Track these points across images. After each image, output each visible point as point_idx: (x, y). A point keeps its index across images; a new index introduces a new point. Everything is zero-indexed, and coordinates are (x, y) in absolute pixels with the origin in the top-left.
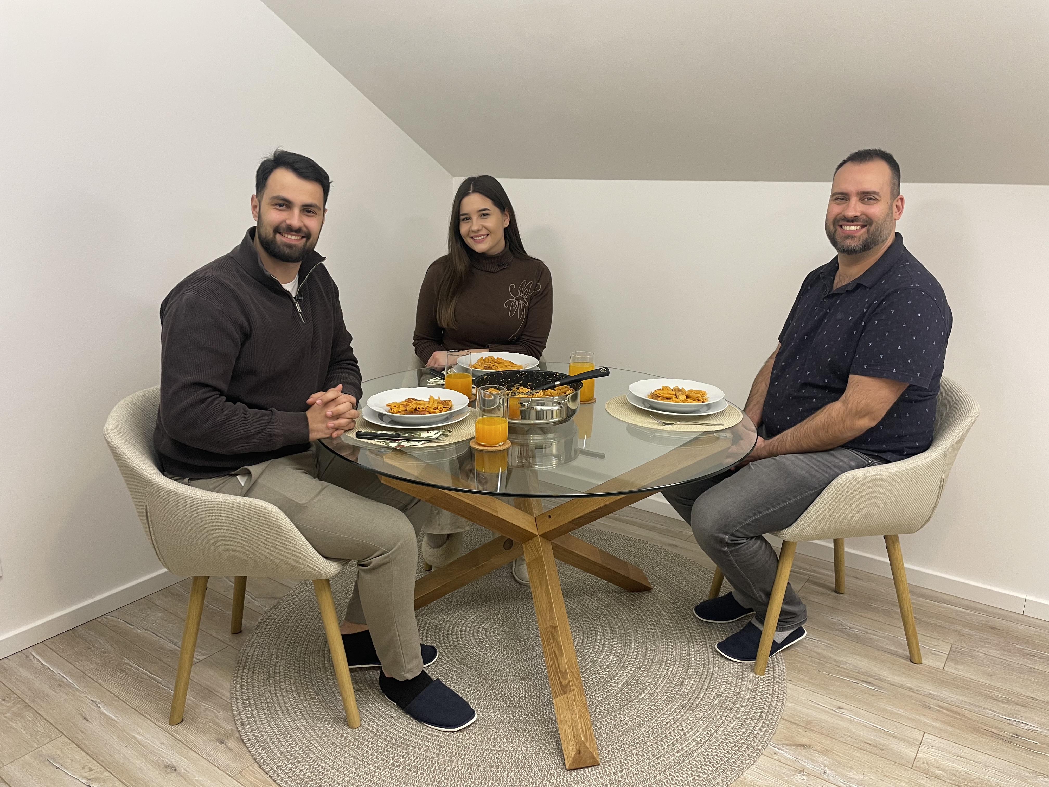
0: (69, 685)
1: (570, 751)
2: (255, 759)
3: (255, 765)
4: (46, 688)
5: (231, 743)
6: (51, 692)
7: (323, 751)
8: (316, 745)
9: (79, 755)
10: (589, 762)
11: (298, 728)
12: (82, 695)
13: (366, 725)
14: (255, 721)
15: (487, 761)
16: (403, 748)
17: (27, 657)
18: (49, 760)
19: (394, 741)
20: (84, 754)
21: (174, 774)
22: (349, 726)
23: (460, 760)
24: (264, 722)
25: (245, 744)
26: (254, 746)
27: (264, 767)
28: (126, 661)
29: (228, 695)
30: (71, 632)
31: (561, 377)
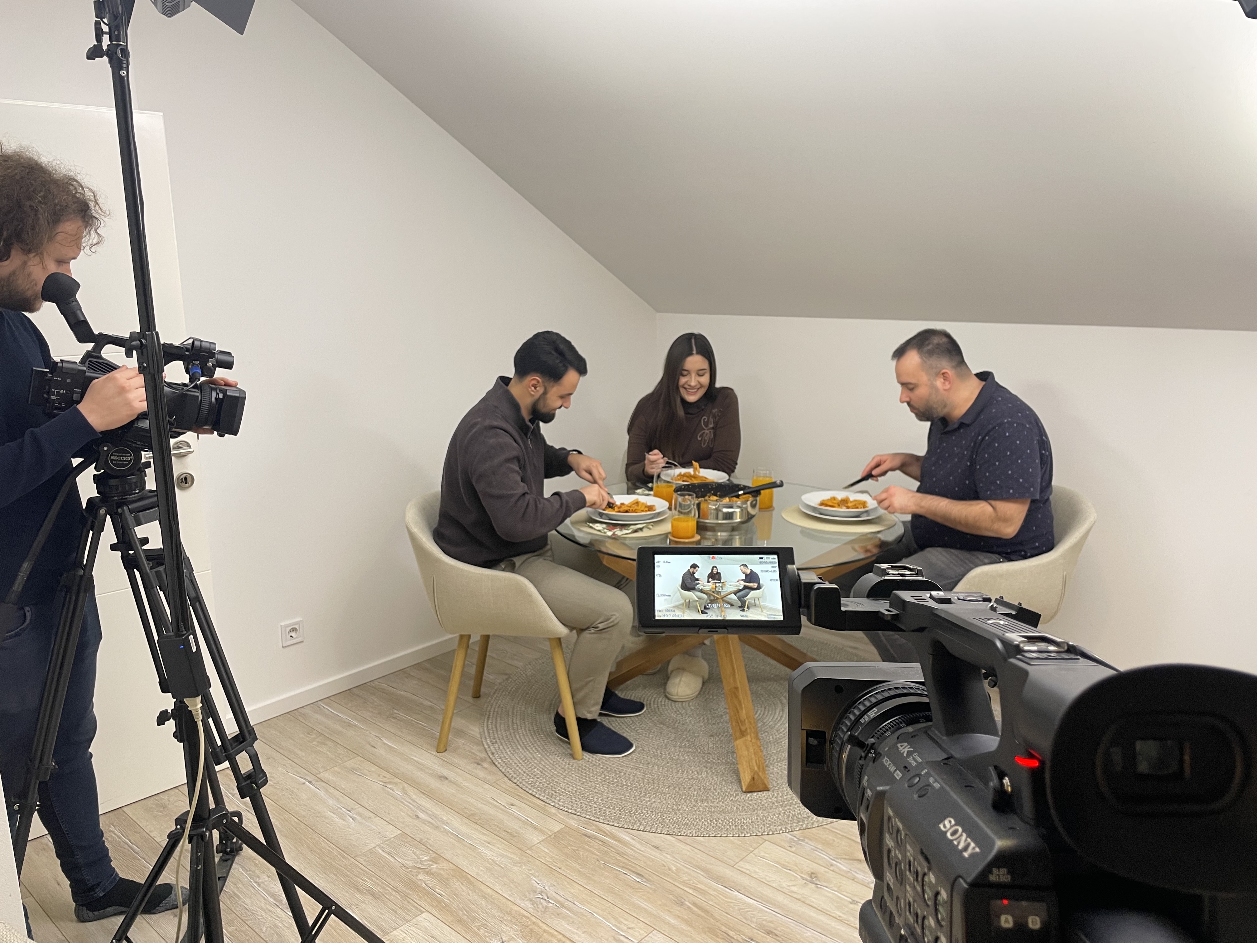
0: (356, 726)
1: (746, 778)
2: (505, 775)
3: (506, 779)
4: (338, 727)
5: (486, 765)
6: (344, 730)
7: (555, 772)
8: (550, 769)
9: (374, 768)
10: (761, 787)
11: (535, 758)
12: (368, 732)
13: (587, 759)
14: (502, 752)
15: (681, 784)
16: (616, 774)
17: (319, 707)
18: (352, 770)
19: (609, 769)
20: (377, 767)
21: (446, 781)
22: (574, 759)
23: (660, 783)
24: (509, 753)
25: (496, 766)
26: (503, 767)
27: (512, 779)
28: (396, 711)
29: (479, 736)
30: (348, 692)
31: (744, 488)
